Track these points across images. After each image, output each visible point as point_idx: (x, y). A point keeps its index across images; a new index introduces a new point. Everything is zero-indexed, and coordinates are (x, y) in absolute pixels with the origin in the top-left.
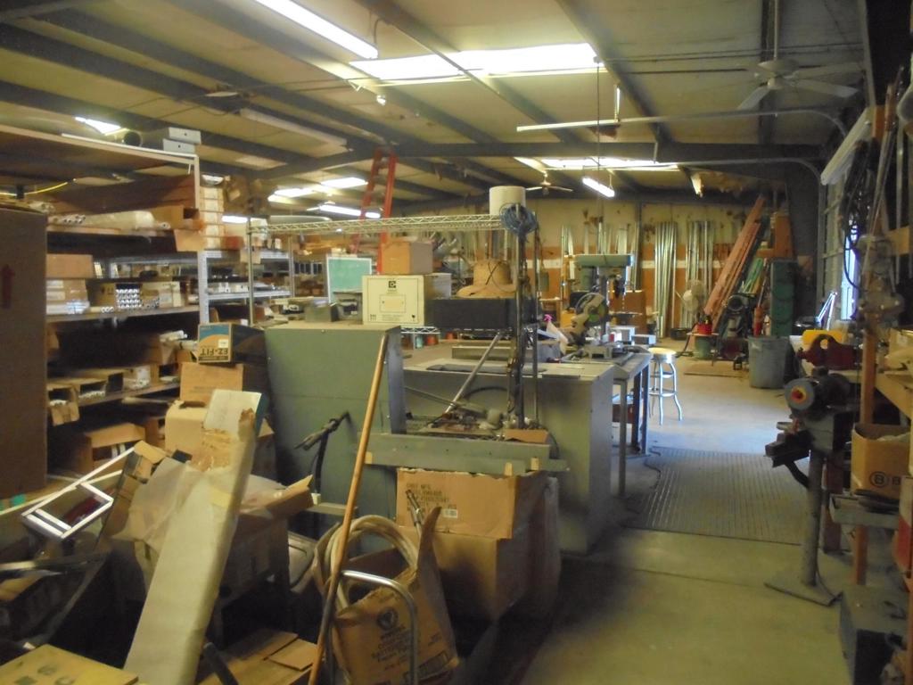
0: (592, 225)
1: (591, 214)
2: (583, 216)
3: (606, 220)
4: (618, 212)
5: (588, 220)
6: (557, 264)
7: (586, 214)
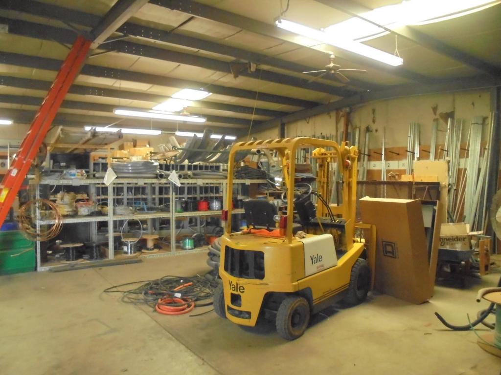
0: (441, 121)
1: (440, 110)
2: (431, 111)
3: (457, 115)
4: (473, 104)
5: (437, 116)
6: (403, 165)
7: (435, 109)
